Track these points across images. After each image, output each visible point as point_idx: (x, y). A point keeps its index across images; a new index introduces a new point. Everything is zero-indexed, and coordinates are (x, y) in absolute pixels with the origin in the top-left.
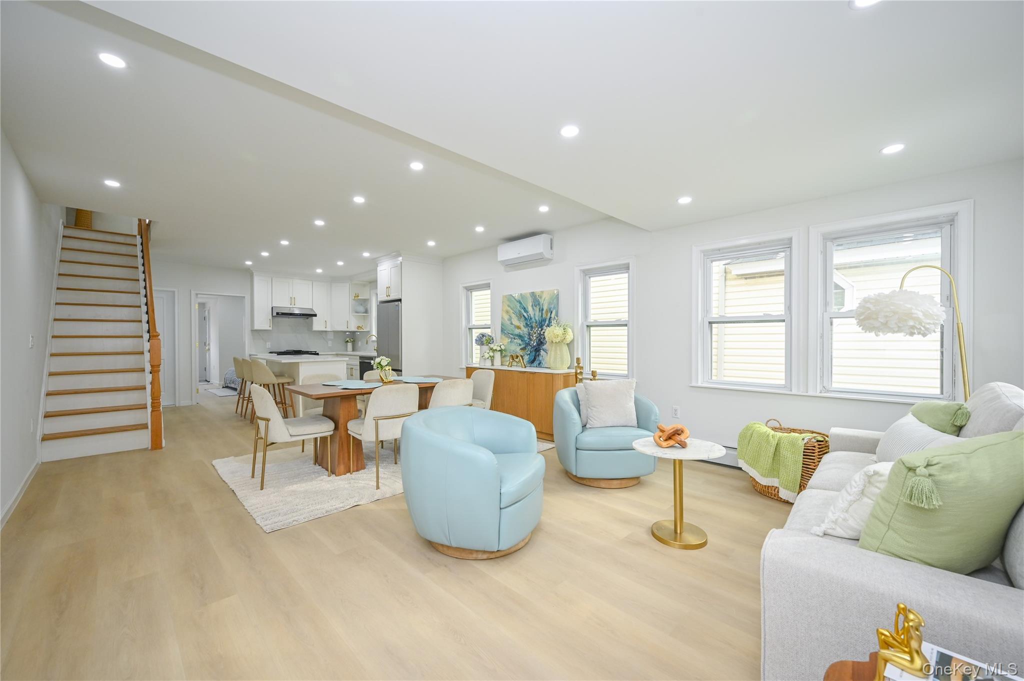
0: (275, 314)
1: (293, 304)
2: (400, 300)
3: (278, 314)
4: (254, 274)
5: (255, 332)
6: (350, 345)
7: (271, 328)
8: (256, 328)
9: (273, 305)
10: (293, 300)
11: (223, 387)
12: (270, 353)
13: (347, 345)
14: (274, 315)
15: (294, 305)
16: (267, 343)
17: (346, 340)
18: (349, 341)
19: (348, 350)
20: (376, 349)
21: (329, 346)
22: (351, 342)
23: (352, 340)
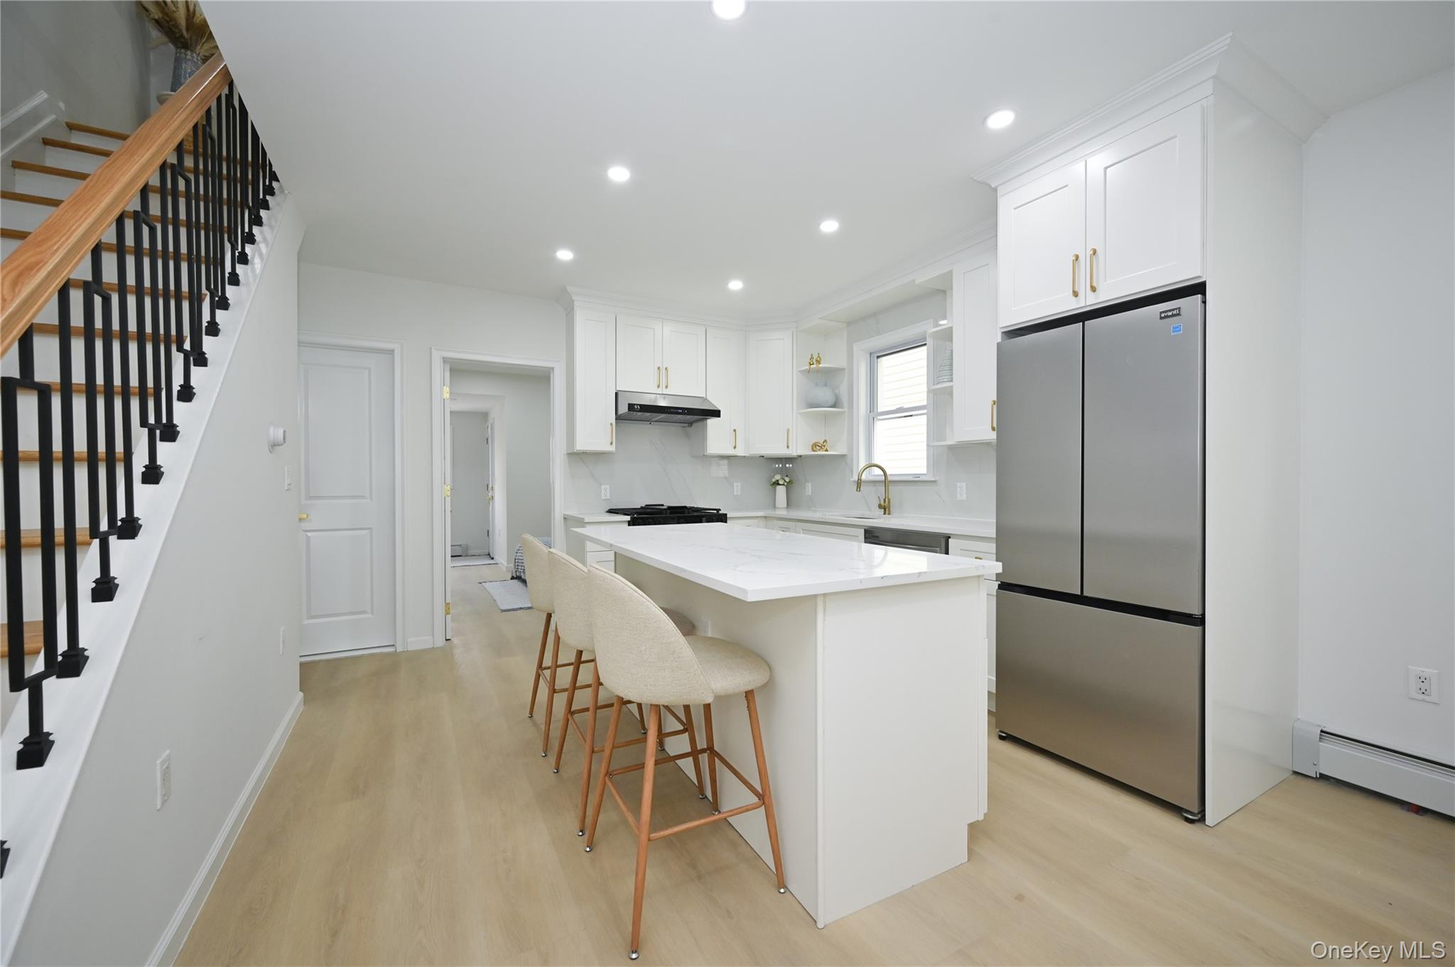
0: (623, 409)
1: (663, 384)
2: (1199, 288)
3: (631, 407)
4: (576, 304)
5: (578, 457)
6: (781, 491)
7: (612, 448)
8: (580, 446)
9: (618, 389)
10: (662, 372)
11: (513, 578)
12: (611, 511)
13: (775, 491)
14: (620, 412)
15: (666, 387)
16: (603, 487)
17: (774, 480)
18: (781, 482)
19: (777, 506)
20: (882, 503)
21: (735, 493)
22: (784, 485)
23: (787, 480)
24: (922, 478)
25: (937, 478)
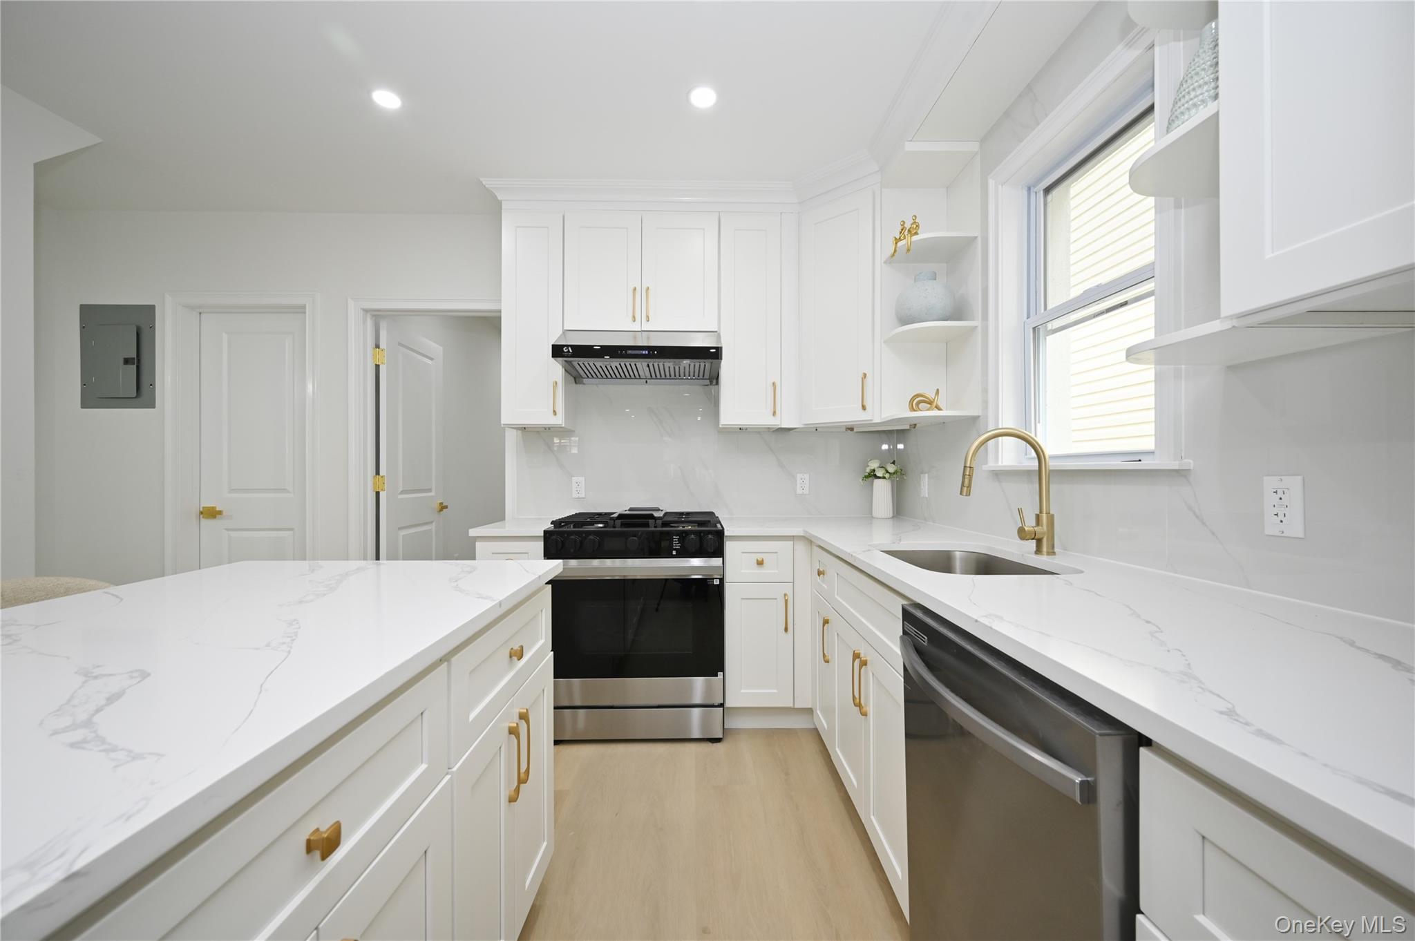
1: (642, 315)
4: (504, 206)
6: (882, 488)
7: (561, 421)
9: (566, 329)
13: (872, 488)
15: (648, 319)
16: (574, 480)
17: (868, 470)
18: (880, 473)
19: (874, 514)
20: (1030, 523)
21: (799, 491)
22: (884, 478)
23: (891, 469)
24: (1147, 463)
25: (1189, 463)
